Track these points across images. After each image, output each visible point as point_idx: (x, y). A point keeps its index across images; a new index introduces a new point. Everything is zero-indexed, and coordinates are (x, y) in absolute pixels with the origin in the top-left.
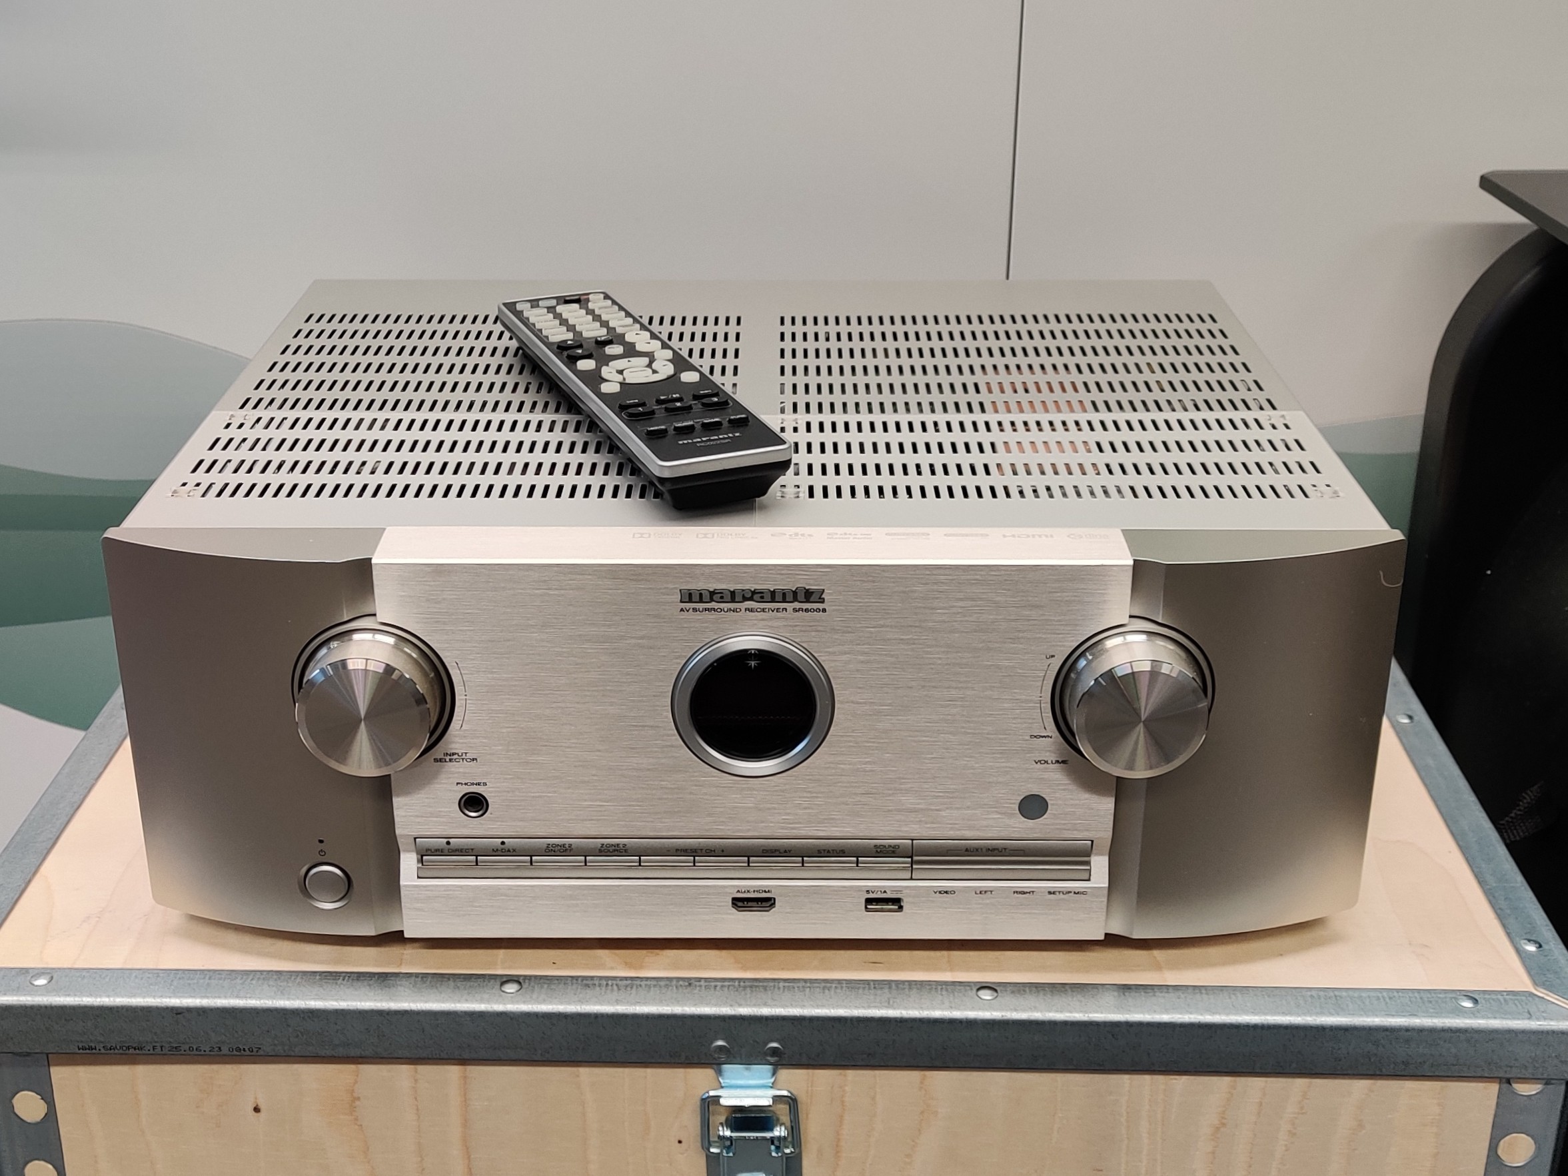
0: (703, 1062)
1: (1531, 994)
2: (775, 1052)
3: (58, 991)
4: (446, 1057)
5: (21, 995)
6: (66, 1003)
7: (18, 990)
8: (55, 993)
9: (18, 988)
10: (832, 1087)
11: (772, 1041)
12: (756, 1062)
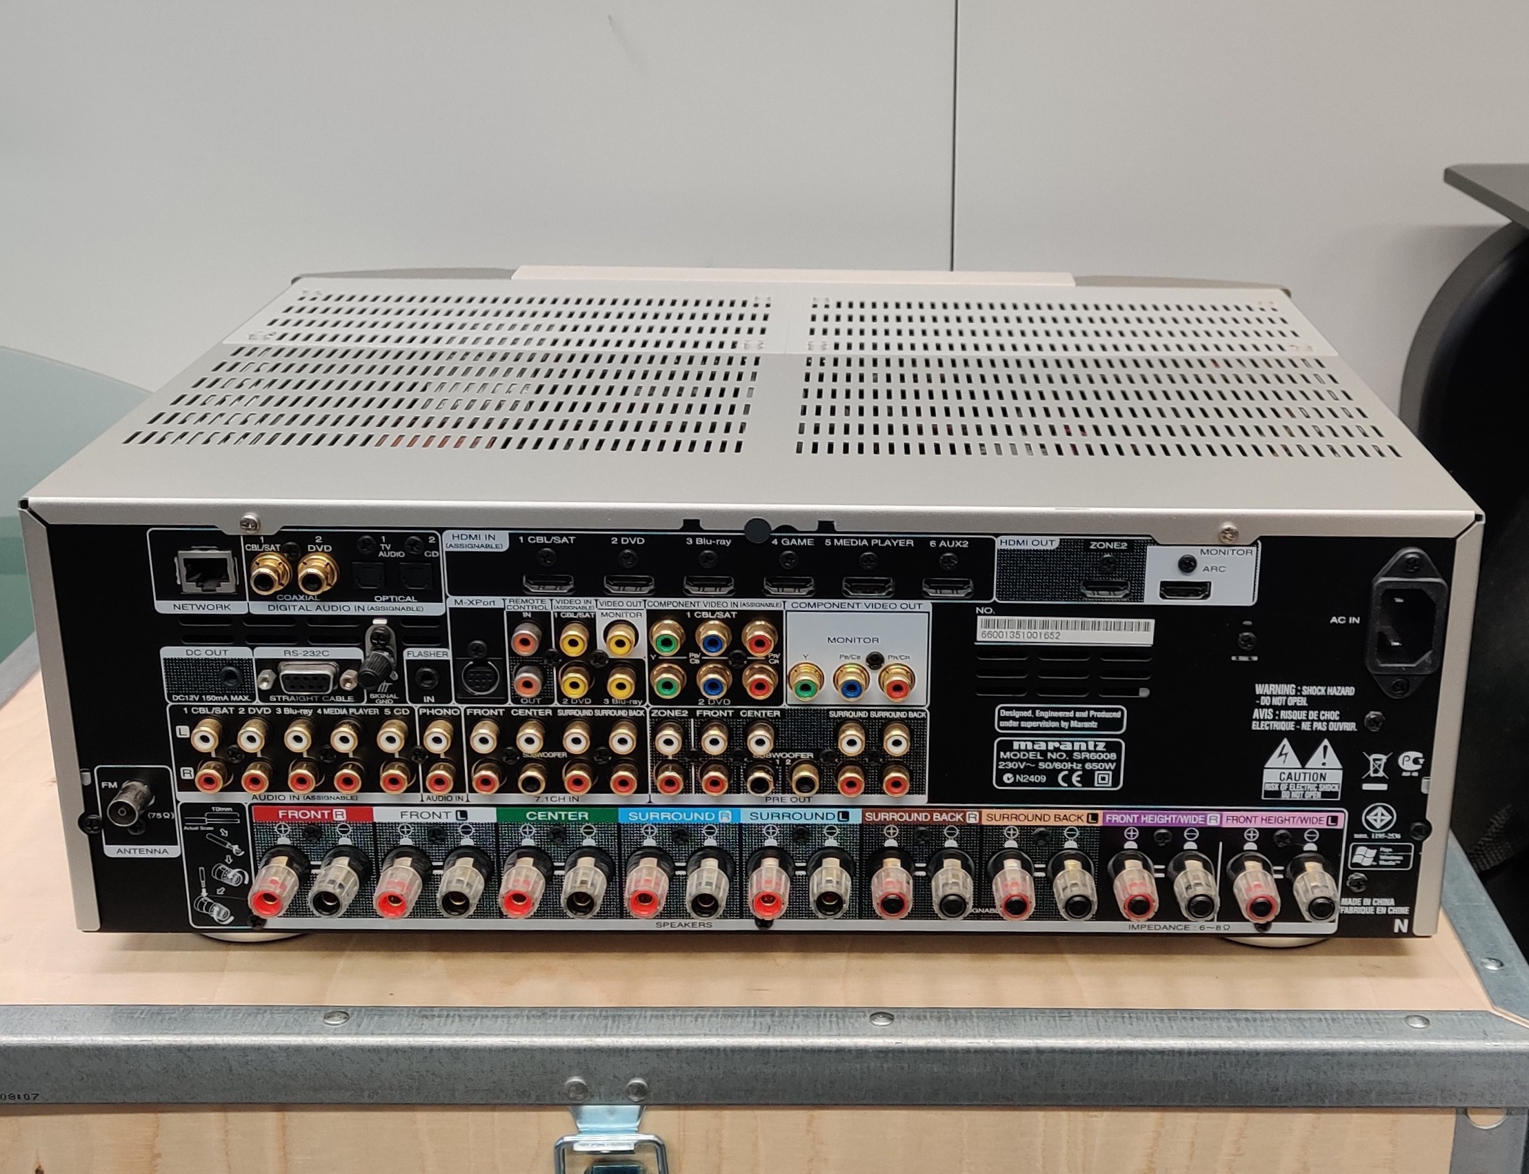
0: (556, 1102)
1: (1488, 1013)
2: (640, 1090)
4: (259, 1101)
10: (707, 1131)
11: (634, 1077)
12: (617, 1102)
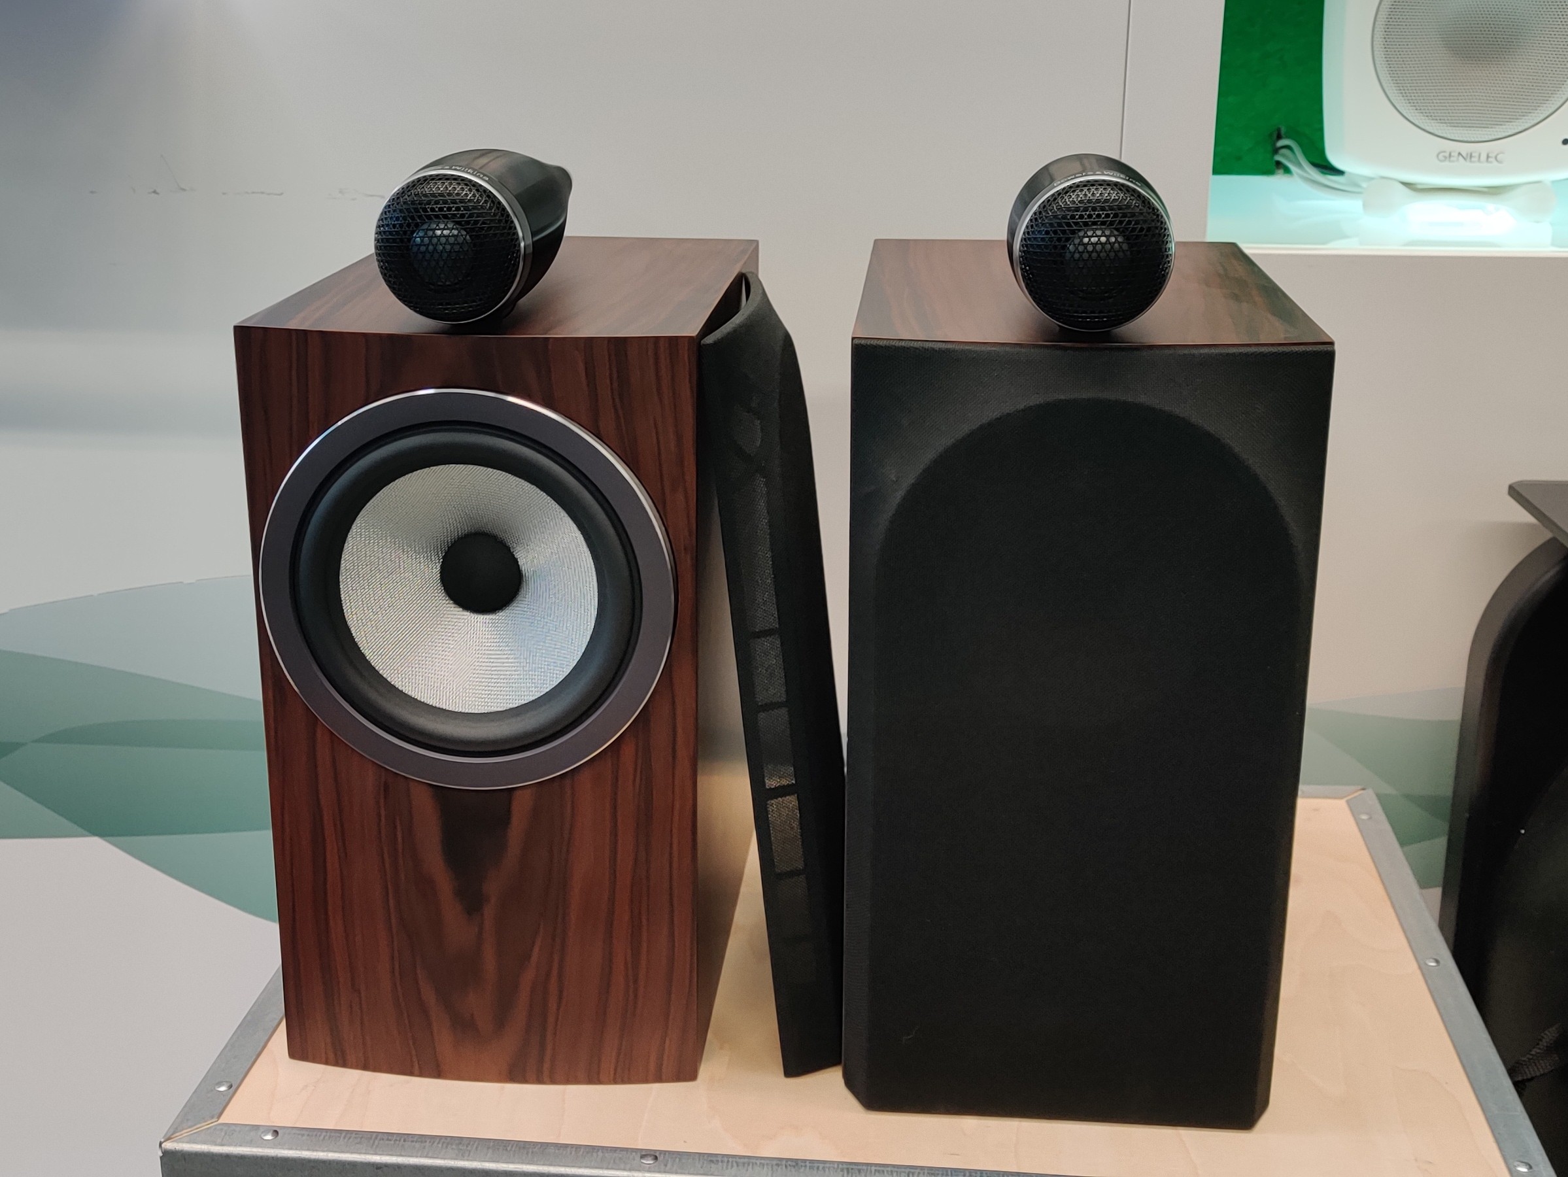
3: (282, 1146)
5: (253, 1147)
6: (289, 1155)
7: (250, 1143)
8: (280, 1147)
9: (251, 1141)
